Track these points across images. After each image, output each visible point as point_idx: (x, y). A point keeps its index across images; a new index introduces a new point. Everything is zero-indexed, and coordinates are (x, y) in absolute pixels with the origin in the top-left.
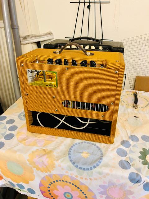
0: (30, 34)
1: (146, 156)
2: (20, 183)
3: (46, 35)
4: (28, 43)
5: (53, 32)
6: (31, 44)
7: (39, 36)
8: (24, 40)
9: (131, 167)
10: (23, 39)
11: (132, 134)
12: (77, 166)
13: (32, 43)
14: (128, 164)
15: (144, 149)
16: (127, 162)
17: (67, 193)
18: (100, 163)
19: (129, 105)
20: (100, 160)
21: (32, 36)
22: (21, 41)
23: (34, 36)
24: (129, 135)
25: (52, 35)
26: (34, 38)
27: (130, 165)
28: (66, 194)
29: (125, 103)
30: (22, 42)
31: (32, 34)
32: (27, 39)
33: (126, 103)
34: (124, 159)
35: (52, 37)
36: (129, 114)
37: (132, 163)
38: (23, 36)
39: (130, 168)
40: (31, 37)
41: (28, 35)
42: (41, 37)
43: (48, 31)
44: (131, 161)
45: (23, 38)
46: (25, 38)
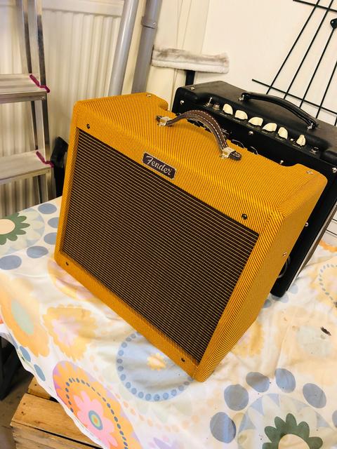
0: (178, 48)
1: (282, 435)
2: (25, 348)
3: (212, 60)
4: (167, 67)
5: (230, 59)
6: (173, 71)
7: (197, 59)
8: (160, 58)
9: (234, 442)
10: (158, 56)
11: (288, 368)
12: (123, 377)
13: (176, 70)
14: (233, 430)
15: (290, 417)
16: (232, 426)
17: (96, 414)
18: (174, 395)
19: (327, 294)
20: (177, 389)
21: (180, 53)
22: (152, 58)
23: (185, 54)
24: (279, 366)
25: (225, 64)
26: (183, 60)
27: (235, 435)
28: (93, 417)
29: (321, 284)
30: (153, 61)
31: (184, 49)
32: (168, 58)
33: (324, 287)
34: (230, 413)
35: (223, 69)
36: (312, 316)
37: (243, 433)
38: (161, 49)
39: (229, 441)
40: (178, 56)
41: (175, 48)
42: (200, 62)
43: (220, 54)
44: (242, 426)
45: (159, 53)
46: (164, 54)
